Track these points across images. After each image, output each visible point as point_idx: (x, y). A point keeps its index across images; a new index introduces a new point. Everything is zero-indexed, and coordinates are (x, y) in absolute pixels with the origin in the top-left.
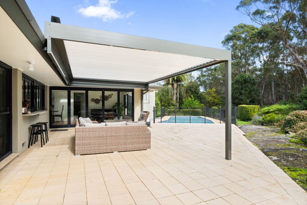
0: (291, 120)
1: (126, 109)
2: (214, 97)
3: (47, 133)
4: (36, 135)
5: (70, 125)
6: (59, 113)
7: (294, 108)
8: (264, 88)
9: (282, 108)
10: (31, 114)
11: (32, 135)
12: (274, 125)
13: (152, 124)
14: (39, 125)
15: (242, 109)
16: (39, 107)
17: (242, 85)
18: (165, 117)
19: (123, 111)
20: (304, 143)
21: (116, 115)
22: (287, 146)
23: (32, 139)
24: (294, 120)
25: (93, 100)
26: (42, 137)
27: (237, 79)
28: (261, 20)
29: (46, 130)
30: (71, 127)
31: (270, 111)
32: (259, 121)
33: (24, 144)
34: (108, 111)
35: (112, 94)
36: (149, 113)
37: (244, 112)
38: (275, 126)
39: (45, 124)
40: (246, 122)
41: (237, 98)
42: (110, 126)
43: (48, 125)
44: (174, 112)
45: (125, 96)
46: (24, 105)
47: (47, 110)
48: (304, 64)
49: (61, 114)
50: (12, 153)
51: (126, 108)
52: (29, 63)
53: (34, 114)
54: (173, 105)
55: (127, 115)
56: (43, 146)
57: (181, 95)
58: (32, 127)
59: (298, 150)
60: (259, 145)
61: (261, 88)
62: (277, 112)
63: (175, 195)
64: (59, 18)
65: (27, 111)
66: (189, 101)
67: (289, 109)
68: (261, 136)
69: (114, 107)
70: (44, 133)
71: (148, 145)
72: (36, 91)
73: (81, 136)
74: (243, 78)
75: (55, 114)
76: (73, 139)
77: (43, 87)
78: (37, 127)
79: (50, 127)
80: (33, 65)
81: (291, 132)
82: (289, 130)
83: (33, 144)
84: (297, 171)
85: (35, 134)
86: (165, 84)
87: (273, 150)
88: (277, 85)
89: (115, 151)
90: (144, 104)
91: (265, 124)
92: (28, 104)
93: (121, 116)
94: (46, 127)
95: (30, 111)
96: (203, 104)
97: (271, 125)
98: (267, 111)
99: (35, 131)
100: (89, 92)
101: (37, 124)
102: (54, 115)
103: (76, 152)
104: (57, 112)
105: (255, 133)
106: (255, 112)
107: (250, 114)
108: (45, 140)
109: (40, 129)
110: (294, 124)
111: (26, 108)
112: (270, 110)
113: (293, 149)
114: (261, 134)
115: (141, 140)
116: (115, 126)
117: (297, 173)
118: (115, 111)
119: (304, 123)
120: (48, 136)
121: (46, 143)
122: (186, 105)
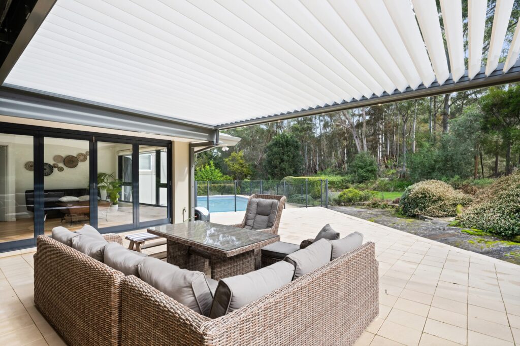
2: (242, 164)
12: (359, 205)
17: (283, 149)
25: (31, 166)
32: (334, 200)
66: (206, 171)
74: (284, 138)
91: (343, 204)
93: (114, 204)
97: (353, 204)
122: (202, 178)
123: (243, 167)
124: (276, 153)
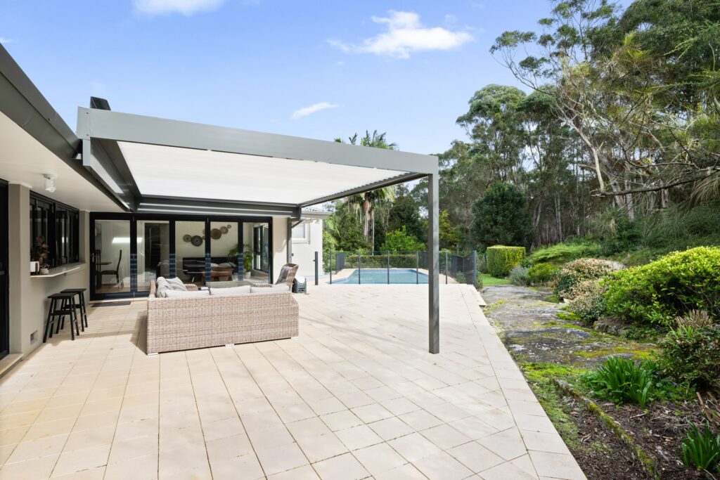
0: (568, 277)
1: (259, 256)
2: (446, 228)
3: (85, 312)
4: (60, 317)
5: (135, 292)
6: (112, 267)
7: (590, 252)
8: (540, 211)
9: (570, 251)
10: (50, 273)
11: (52, 317)
12: (547, 286)
13: (310, 286)
14: (67, 295)
15: (494, 254)
16: (65, 257)
17: (497, 207)
18: (344, 270)
19: (253, 261)
20: (580, 319)
21: (236, 270)
22: (550, 326)
23: (52, 325)
24: (574, 277)
25: (188, 239)
26: (74, 319)
27: (488, 193)
28: (533, 79)
29: (81, 305)
30: (137, 296)
31: (548, 257)
32: (522, 278)
33: (35, 336)
34: (218, 260)
35: (229, 226)
36: (297, 268)
37: (497, 259)
38: (549, 288)
39: (80, 292)
40: (500, 280)
41: (488, 232)
42: (218, 296)
43: (87, 294)
44: (364, 260)
45: (256, 230)
46: (34, 257)
47: (83, 262)
48: (610, 168)
49: (116, 270)
50: (8, 353)
51: (259, 254)
52: (46, 176)
53: (55, 273)
54: (363, 247)
55: (261, 270)
56: (75, 337)
57: (380, 226)
58: (51, 299)
59: (564, 332)
60: (504, 324)
61: (535, 211)
62: (560, 259)
63: (319, 416)
64: (106, 101)
65: (40, 268)
67: (583, 253)
68: (515, 306)
69: (233, 251)
70: (78, 310)
71: (294, 329)
72: (60, 220)
73: (161, 316)
74: (500, 191)
75: (104, 268)
76: (144, 322)
77: (75, 214)
78: (61, 300)
79: (92, 299)
80: (53, 180)
81: (567, 298)
82: (564, 295)
83: (54, 335)
84: (545, 368)
85: (57, 314)
86: (347, 203)
87: (525, 332)
88: (565, 204)
89: (229, 343)
90: (293, 245)
91: (533, 284)
92: (43, 255)
93: (248, 271)
94: (82, 299)
95: (47, 267)
96: (423, 244)
97: (543, 285)
98: (543, 257)
99: (59, 308)
100: (178, 223)
101: (61, 292)
102: (102, 270)
103: (149, 348)
104: (107, 264)
105: (506, 303)
106: (517, 261)
107: (508, 265)
108: (80, 325)
109: (68, 303)
110: (572, 284)
111: (38, 262)
112: (548, 254)
113: (556, 330)
114: (515, 303)
115: (279, 320)
116: (228, 296)
117: (544, 372)
118: (235, 260)
119: (591, 281)
120: (85, 316)
121: (83, 330)
122: (390, 246)
123: (448, 232)
124: (487, 212)
